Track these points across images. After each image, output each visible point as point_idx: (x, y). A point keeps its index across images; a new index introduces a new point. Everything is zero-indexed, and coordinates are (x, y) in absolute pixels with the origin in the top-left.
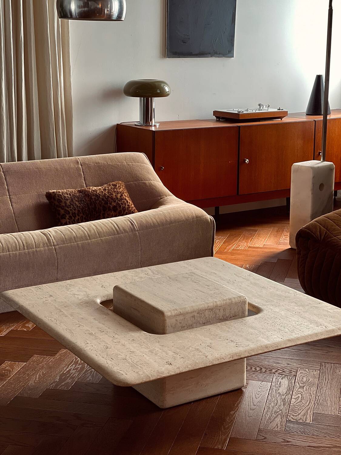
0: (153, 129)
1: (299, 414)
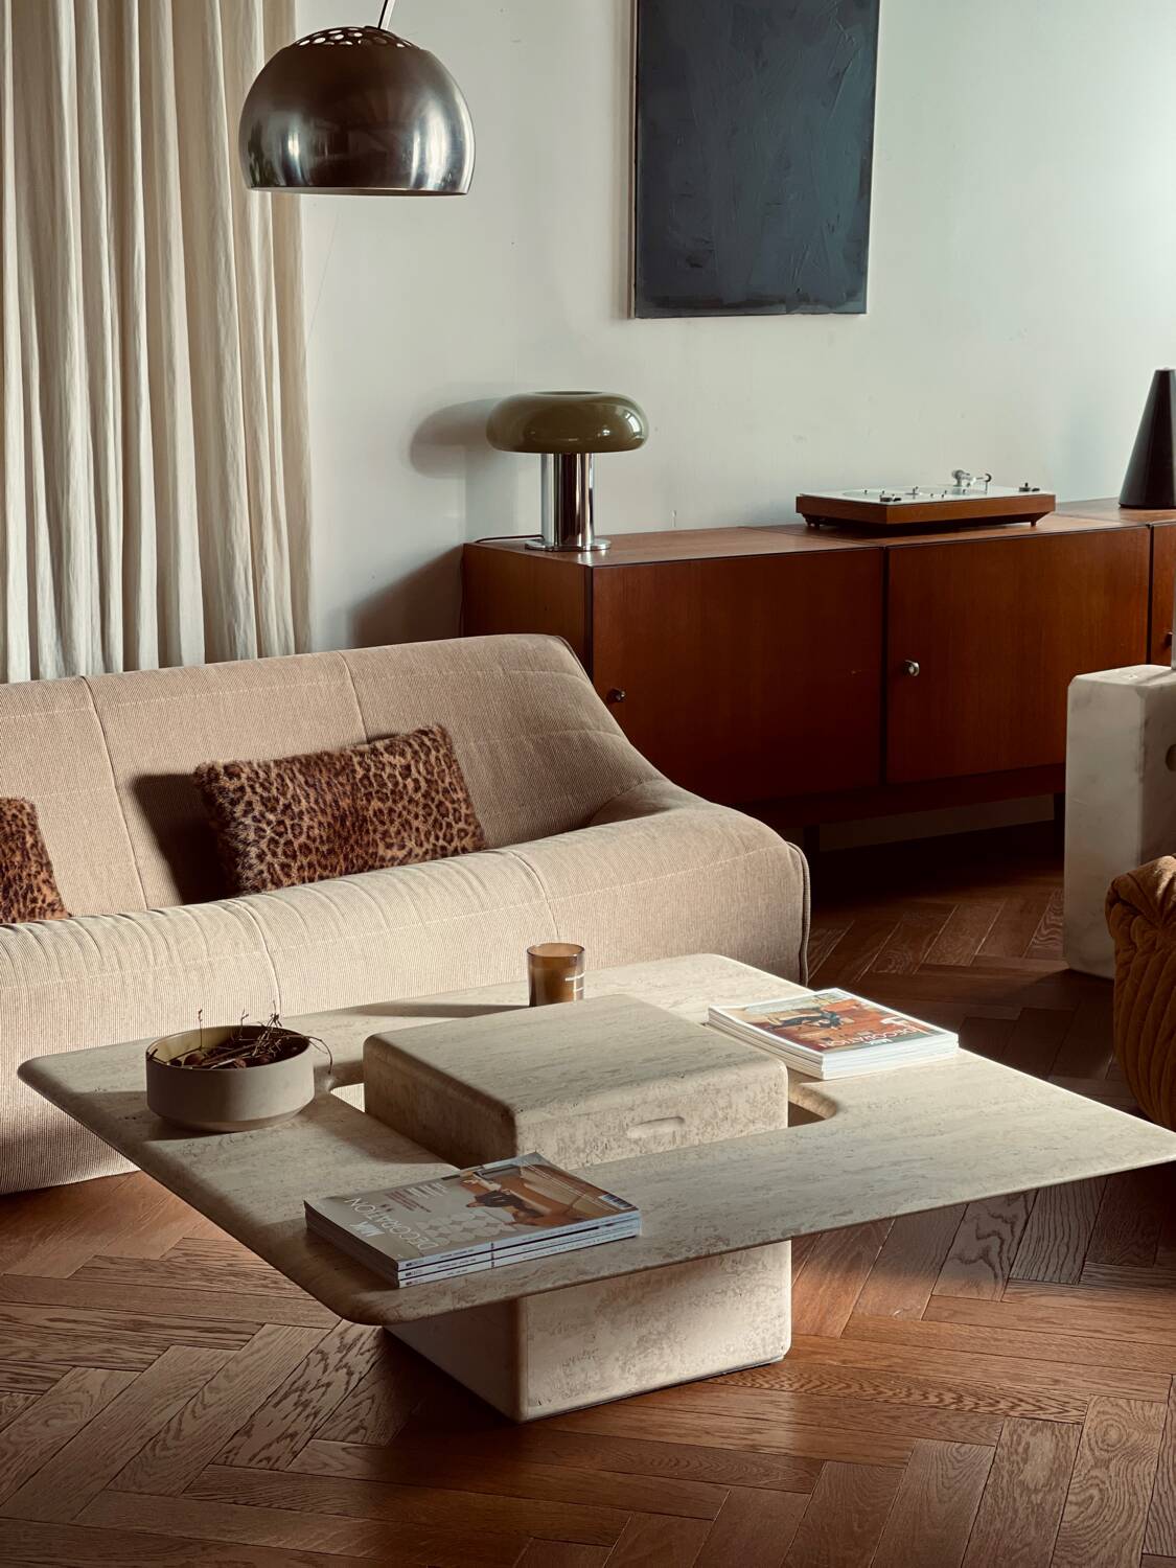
0: (588, 559)
1: (1090, 1559)
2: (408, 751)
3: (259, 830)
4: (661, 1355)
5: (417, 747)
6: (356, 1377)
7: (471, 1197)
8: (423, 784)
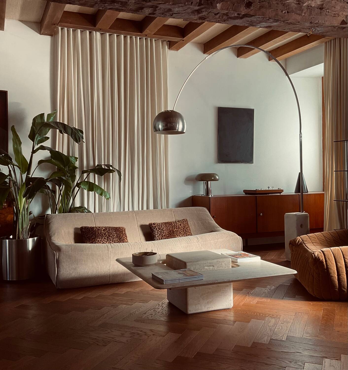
0: (210, 196)
1: (278, 336)
2: (181, 222)
3: (158, 232)
4: (211, 305)
5: (182, 221)
6: (163, 308)
7: (177, 273)
8: (183, 227)
